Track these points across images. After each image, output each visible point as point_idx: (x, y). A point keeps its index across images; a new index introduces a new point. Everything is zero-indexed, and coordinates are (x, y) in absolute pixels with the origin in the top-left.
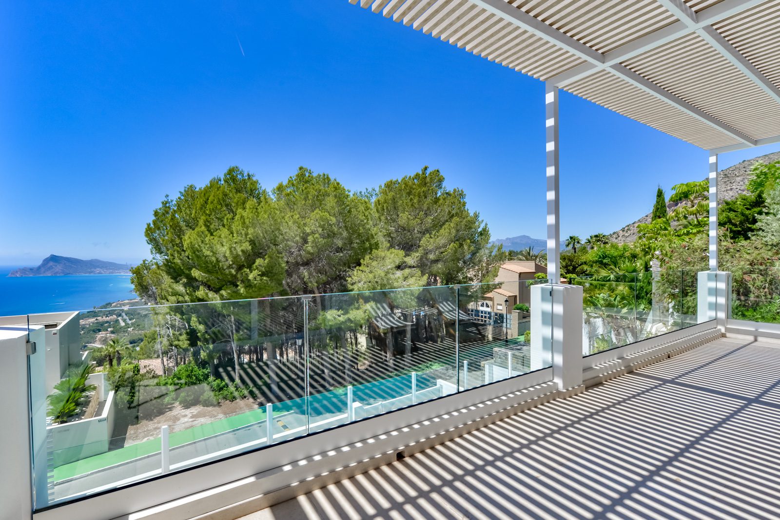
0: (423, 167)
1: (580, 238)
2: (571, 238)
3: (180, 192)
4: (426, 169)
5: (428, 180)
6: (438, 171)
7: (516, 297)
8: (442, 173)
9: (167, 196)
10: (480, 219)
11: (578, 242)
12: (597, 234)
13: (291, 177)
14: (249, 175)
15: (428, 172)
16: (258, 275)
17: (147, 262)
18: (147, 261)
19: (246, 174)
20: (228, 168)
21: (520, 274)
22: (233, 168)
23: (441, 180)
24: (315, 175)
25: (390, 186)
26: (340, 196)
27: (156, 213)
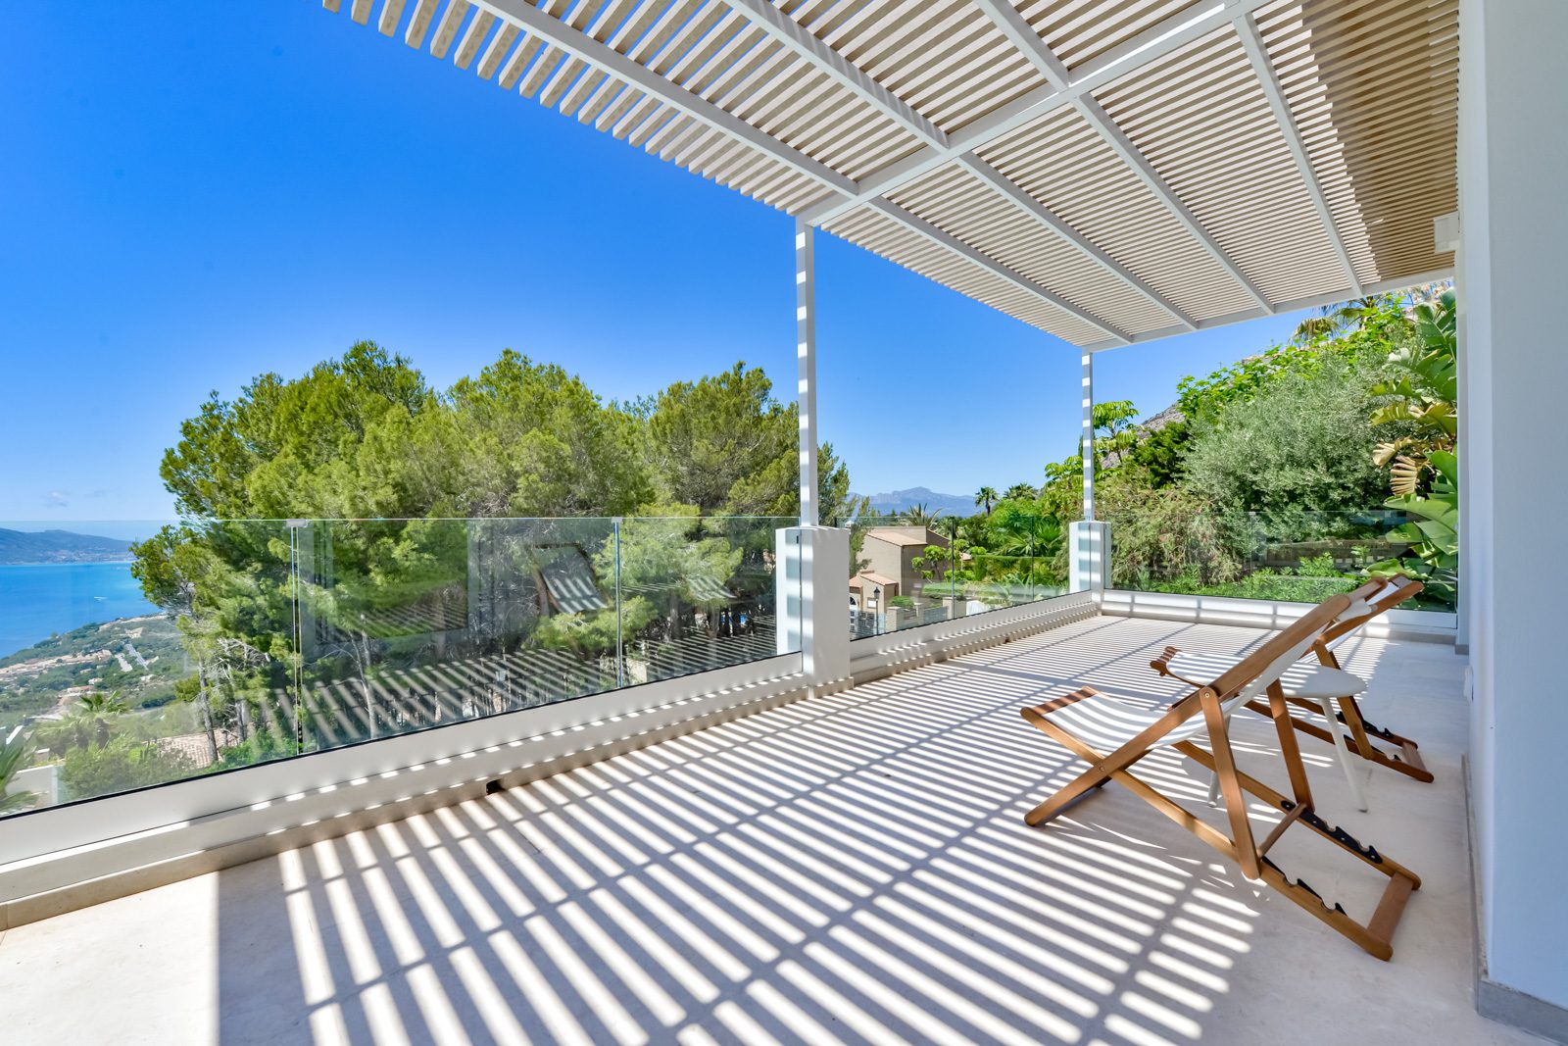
0: (736, 362)
1: (996, 491)
2: (983, 490)
3: (243, 388)
4: (741, 366)
5: (744, 385)
6: (761, 371)
7: (896, 585)
8: (769, 376)
9: (214, 394)
10: (834, 455)
11: (993, 498)
12: (1018, 484)
13: (486, 368)
14: (398, 361)
15: (744, 371)
16: (413, 550)
17: (171, 531)
18: (174, 528)
19: (391, 358)
20: (353, 345)
21: (903, 547)
22: (364, 345)
23: (765, 388)
24: (534, 366)
25: (677, 392)
26: (582, 406)
27: (187, 429)
